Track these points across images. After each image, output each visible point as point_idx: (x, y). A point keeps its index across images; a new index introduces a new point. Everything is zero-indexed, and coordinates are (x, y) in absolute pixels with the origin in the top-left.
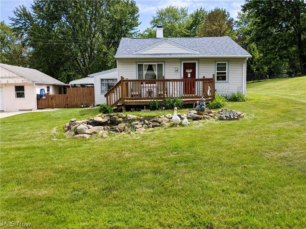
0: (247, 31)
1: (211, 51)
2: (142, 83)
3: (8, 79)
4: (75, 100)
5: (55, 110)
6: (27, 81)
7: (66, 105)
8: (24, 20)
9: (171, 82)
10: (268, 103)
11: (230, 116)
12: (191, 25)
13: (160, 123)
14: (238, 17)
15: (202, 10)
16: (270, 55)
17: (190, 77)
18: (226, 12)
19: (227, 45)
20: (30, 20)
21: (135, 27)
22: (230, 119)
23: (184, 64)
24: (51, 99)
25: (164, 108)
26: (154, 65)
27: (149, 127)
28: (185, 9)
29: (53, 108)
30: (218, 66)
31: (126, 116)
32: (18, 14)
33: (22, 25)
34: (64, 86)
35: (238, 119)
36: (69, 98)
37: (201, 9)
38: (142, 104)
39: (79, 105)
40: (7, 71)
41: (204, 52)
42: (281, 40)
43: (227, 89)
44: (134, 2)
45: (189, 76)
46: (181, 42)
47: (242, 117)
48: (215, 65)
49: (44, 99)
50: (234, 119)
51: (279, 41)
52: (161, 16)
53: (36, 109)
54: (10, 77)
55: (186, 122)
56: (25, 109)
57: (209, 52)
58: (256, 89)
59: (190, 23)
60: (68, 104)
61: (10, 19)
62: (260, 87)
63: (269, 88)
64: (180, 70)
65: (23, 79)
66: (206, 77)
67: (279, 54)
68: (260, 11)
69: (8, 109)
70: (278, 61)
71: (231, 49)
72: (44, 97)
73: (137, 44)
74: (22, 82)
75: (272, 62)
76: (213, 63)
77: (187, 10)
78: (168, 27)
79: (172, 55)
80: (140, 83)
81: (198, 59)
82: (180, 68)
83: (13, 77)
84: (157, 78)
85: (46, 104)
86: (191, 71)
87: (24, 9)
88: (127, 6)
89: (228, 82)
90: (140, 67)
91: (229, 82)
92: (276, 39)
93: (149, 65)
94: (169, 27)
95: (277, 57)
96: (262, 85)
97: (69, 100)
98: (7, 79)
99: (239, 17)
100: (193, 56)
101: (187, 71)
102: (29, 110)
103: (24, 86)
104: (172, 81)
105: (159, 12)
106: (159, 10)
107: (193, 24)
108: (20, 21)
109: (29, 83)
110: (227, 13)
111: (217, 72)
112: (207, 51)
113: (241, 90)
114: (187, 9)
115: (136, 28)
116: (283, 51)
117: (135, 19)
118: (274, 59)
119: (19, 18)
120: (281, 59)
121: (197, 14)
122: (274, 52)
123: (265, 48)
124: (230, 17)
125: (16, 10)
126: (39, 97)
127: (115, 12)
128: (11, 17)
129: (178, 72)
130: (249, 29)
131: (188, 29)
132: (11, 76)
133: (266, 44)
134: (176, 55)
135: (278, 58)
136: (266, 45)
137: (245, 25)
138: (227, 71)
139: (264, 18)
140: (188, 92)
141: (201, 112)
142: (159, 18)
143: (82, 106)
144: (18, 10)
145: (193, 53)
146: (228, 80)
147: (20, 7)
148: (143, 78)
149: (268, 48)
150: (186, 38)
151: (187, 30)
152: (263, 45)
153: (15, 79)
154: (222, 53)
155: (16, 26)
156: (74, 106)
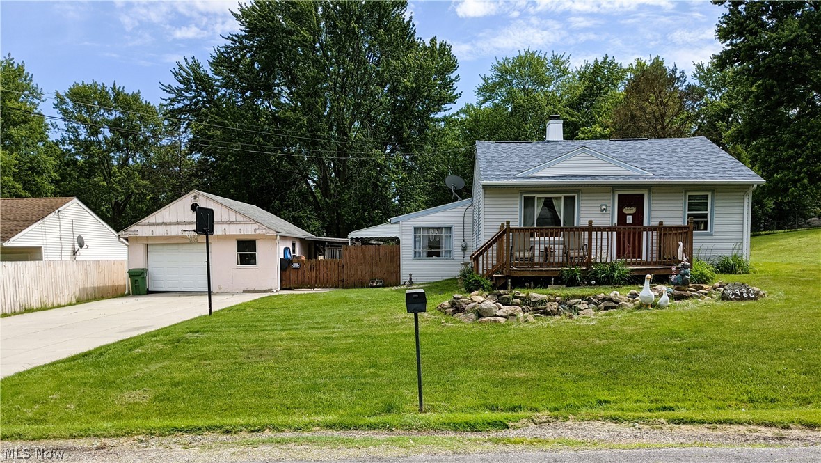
0: (720, 111)
1: (675, 169)
2: (532, 235)
3: (226, 226)
4: (360, 272)
5: (316, 291)
6: (264, 231)
7: (340, 283)
8: (194, 91)
9: (605, 233)
10: (801, 277)
11: (742, 293)
12: (579, 98)
13: (617, 303)
14: (695, 76)
15: (608, 60)
16: (785, 172)
17: (631, 222)
18: (678, 71)
19: (706, 157)
20: (206, 92)
21: (446, 105)
22: (742, 299)
23: (619, 195)
24: (311, 268)
25: (593, 282)
26: (557, 198)
27: (599, 309)
28: (564, 59)
29: (312, 287)
30: (690, 201)
31: (528, 294)
32: (182, 77)
33: (188, 103)
34: (316, 242)
35: (755, 299)
36: (345, 267)
37: (605, 59)
38: (545, 275)
39: (367, 282)
40: (223, 208)
41: (662, 172)
42: (813, 137)
43: (710, 248)
44: (448, 46)
45: (629, 220)
46: (605, 150)
47: (762, 296)
48: (685, 198)
49: (295, 268)
50: (749, 298)
51: (808, 141)
52: (502, 75)
53: (279, 288)
54: (230, 223)
55: (666, 302)
56: (257, 289)
57: (672, 173)
58: (755, 252)
59: (578, 93)
60: (343, 281)
61: (165, 88)
62: (765, 248)
63: (788, 250)
64: (610, 208)
65: (256, 226)
66: (666, 224)
67: (808, 171)
68: (760, 70)
69: (220, 288)
70: (804, 187)
71: (718, 166)
72: (296, 265)
73: (513, 155)
74: (253, 233)
75: (790, 190)
76: (681, 194)
77: (568, 61)
78: (522, 102)
79: (597, 178)
80: (528, 233)
81: (649, 187)
82: (610, 205)
83: (237, 223)
84: (562, 226)
85: (299, 278)
86: (633, 210)
87: (195, 67)
88: (432, 56)
89: (710, 234)
90: (528, 202)
91: (714, 234)
92: (800, 135)
93: (546, 198)
94: (525, 102)
95: (803, 178)
96: (769, 244)
97: (345, 272)
98: (224, 226)
99: (698, 75)
100: (641, 181)
101: (626, 211)
102: (265, 291)
103: (255, 241)
104: (607, 230)
105: (497, 65)
106: (498, 62)
107: (584, 94)
108: (186, 94)
109: (268, 234)
110: (680, 72)
111: (687, 212)
112: (666, 170)
113: (740, 252)
114: (569, 58)
115: (448, 106)
116: (818, 164)
117: (448, 85)
118: (795, 182)
119: (182, 86)
120: (811, 181)
121: (594, 71)
122: (796, 166)
123: (772, 156)
124: (686, 83)
125: (177, 67)
126: (285, 264)
127: (405, 70)
128: (165, 85)
129: (608, 212)
130: (724, 105)
131: (574, 109)
132: (233, 218)
133: (774, 145)
134: (606, 177)
135: (805, 181)
136: (775, 149)
137: (713, 94)
138: (709, 212)
139: (772, 86)
140: (624, 253)
141: (683, 288)
142: (497, 81)
143: (374, 284)
144: (181, 68)
145: (639, 174)
146: (711, 231)
147: (186, 60)
148: (533, 224)
149: (780, 156)
150: (612, 142)
151: (571, 111)
152: (768, 149)
153: (240, 227)
154: (700, 174)
155: (177, 106)
156: (356, 284)
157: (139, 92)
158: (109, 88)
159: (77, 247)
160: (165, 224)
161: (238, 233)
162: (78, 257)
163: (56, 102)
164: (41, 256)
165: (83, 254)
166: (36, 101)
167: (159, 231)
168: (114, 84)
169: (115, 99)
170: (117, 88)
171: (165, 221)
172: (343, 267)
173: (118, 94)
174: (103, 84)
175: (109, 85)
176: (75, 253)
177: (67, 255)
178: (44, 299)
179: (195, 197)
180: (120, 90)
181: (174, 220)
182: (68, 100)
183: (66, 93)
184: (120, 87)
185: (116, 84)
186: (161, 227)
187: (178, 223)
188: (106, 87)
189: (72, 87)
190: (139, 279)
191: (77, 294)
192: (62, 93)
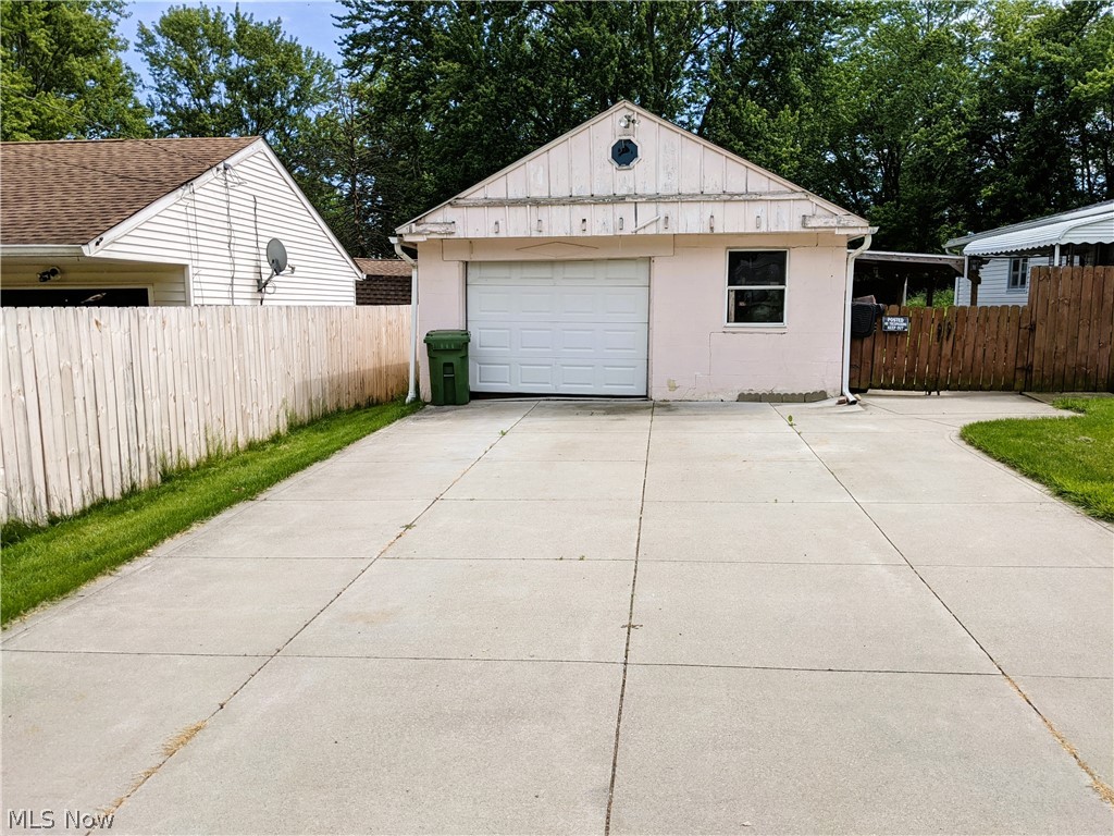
3: (716, 209)
6: (833, 222)
7: (1018, 375)
24: (940, 332)
29: (934, 388)
36: (1040, 329)
40: (710, 154)
49: (893, 333)
53: (844, 389)
54: (729, 198)
60: (1028, 369)
65: (808, 207)
69: (673, 388)
72: (895, 323)
74: (797, 228)
83: (748, 197)
97: (1038, 344)
98: (709, 209)
102: (805, 397)
103: (783, 254)
126: (866, 320)
132: (737, 184)
153: (757, 209)
155: (363, 28)
156: (1069, 379)
157: (279, 21)
158: (227, 15)
159: (267, 270)
160: (536, 203)
161: (751, 229)
162: (273, 298)
163: (140, 41)
164: (186, 293)
165: (283, 289)
166: (113, 17)
167: (517, 224)
168: (237, 8)
169: (239, 37)
170: (242, 15)
171: (535, 194)
172: (1032, 329)
173: (242, 27)
174: (219, 8)
175: (228, 12)
176: (261, 286)
177: (245, 290)
178: (216, 428)
179: (630, 121)
180: (247, 19)
181: (560, 191)
182: (159, 38)
183: (156, 27)
184: (246, 14)
185: (240, 10)
186: (521, 212)
187: (573, 201)
188: (223, 14)
189: (167, 14)
190: (454, 359)
191: (290, 404)
192: (150, 28)
